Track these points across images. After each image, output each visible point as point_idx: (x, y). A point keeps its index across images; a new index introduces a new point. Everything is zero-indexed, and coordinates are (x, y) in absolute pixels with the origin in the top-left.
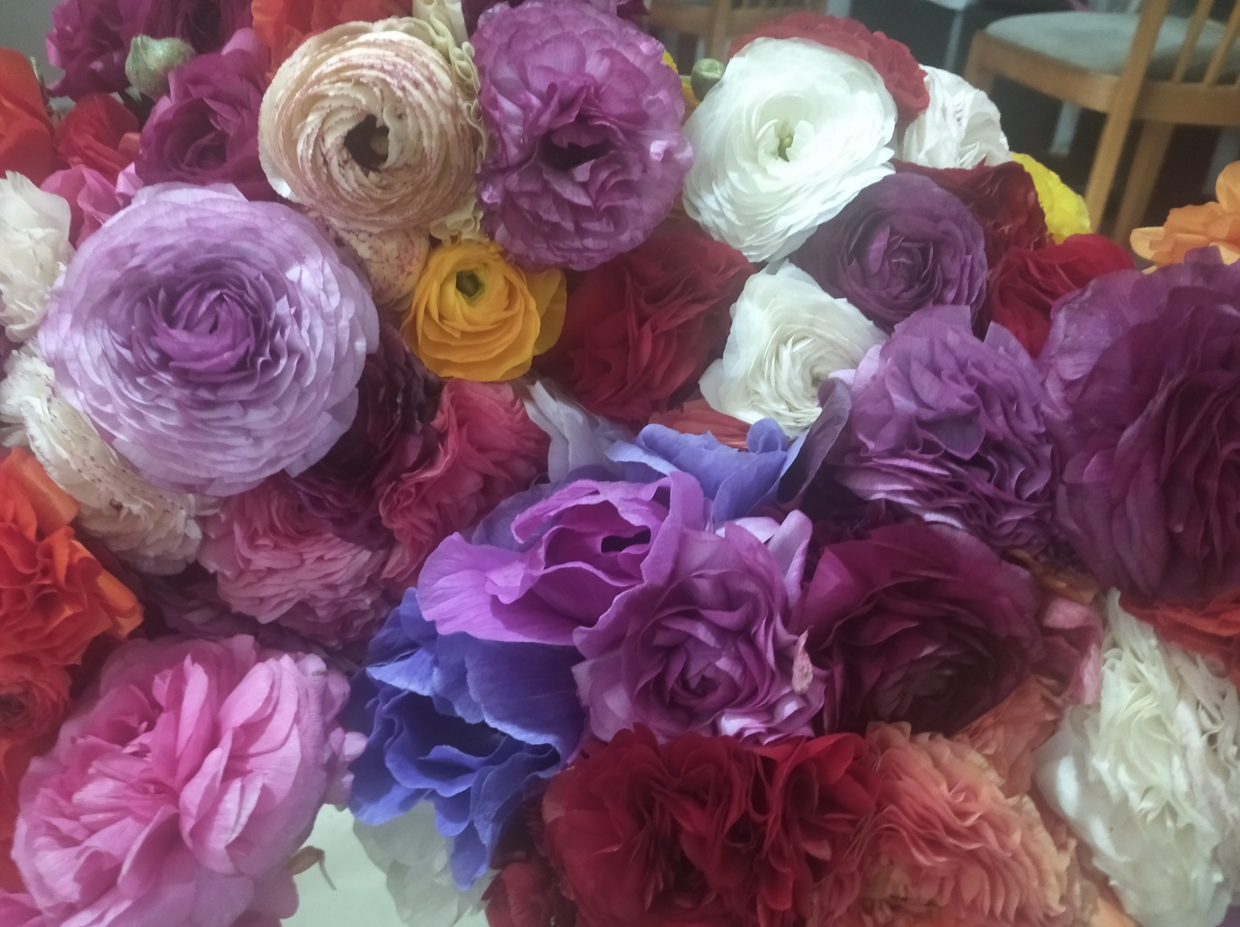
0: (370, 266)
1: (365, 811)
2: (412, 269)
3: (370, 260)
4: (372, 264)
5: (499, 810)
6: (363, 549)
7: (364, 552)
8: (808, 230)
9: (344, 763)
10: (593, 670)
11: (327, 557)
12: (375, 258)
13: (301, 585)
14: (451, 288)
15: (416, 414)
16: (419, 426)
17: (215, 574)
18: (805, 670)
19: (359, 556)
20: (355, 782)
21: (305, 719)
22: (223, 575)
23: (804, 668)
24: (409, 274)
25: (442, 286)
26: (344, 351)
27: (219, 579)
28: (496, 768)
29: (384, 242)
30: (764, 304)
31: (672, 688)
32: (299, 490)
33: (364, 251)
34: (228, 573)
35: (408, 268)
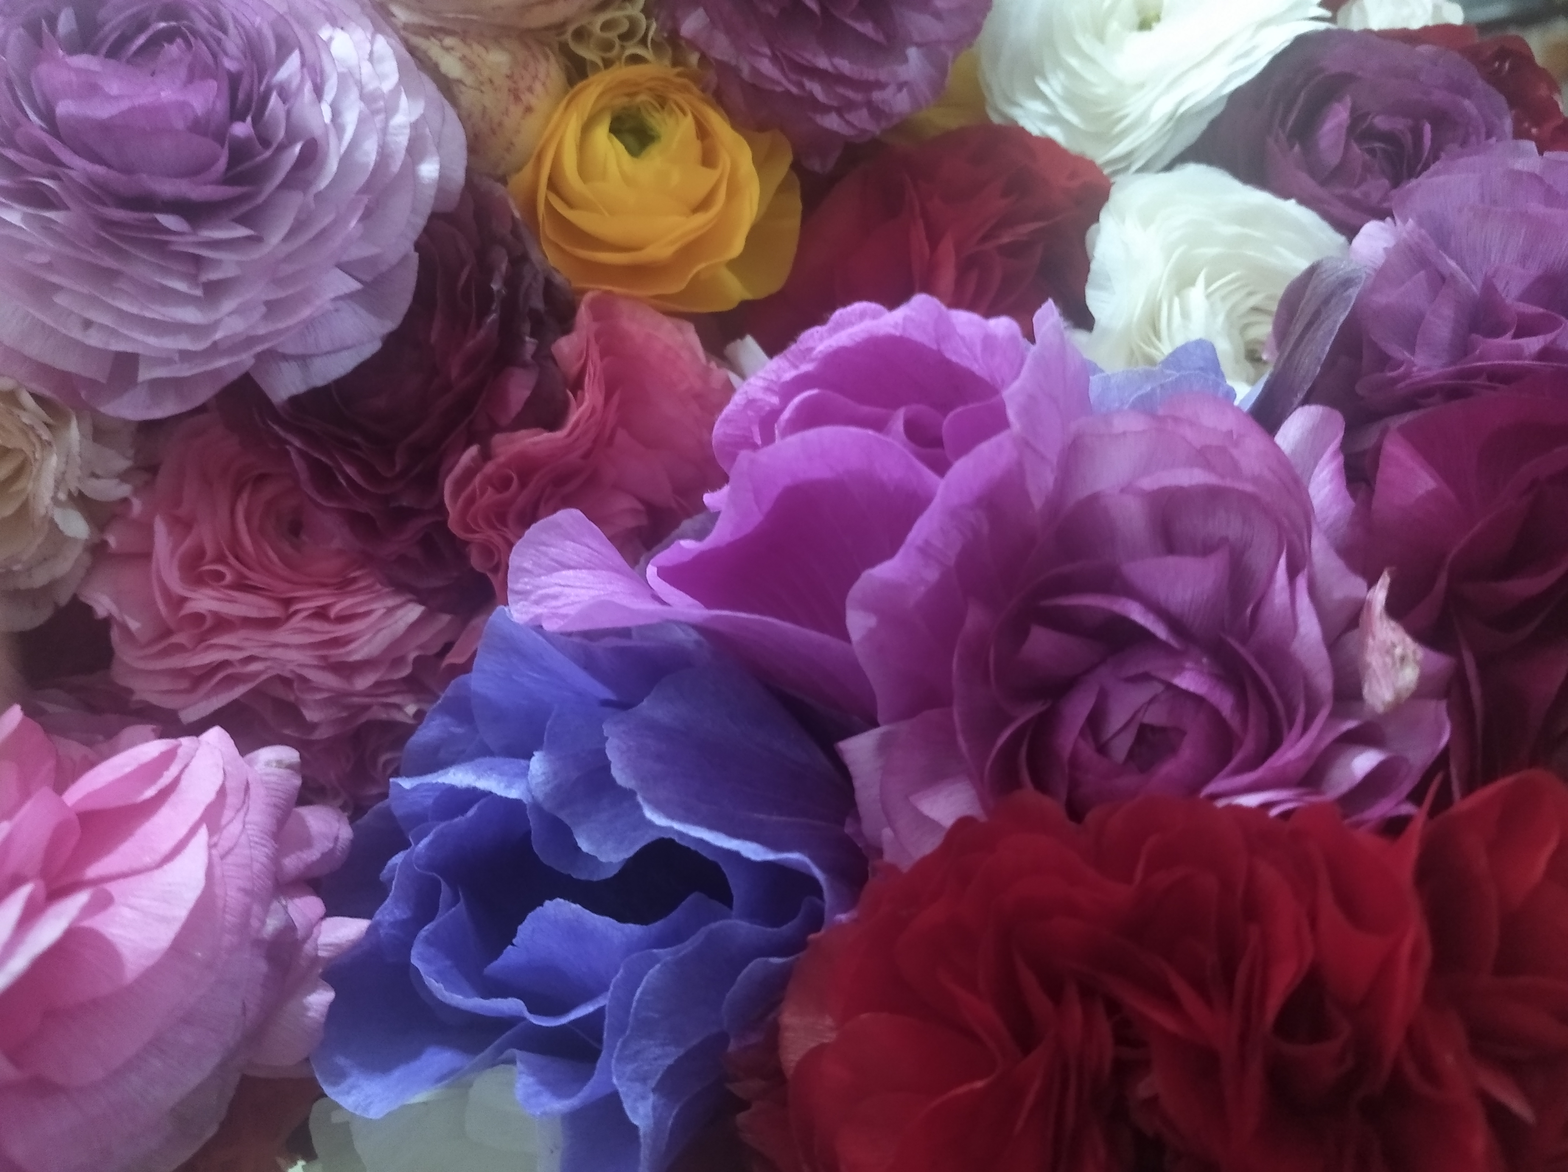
0: (461, 92)
1: (353, 1087)
2: (533, 101)
3: (460, 81)
4: (463, 88)
5: (670, 1068)
6: (410, 601)
7: (411, 606)
8: (1209, 108)
9: (315, 960)
10: (884, 747)
11: (333, 613)
12: (469, 80)
13: (277, 653)
14: (601, 134)
15: (527, 327)
16: (530, 344)
17: (107, 622)
18: (1398, 651)
19: (400, 613)
20: (333, 1007)
21: (233, 829)
22: (125, 628)
23: (1394, 646)
24: (529, 109)
25: (587, 128)
26: (396, 166)
27: (115, 635)
28: (666, 954)
29: (486, 48)
30: (1146, 221)
31: (1075, 755)
32: (291, 444)
33: (451, 66)
34: (134, 625)
35: (527, 97)
